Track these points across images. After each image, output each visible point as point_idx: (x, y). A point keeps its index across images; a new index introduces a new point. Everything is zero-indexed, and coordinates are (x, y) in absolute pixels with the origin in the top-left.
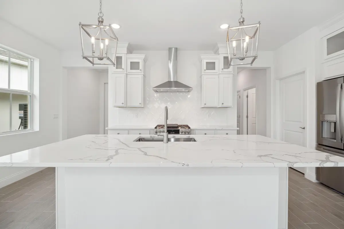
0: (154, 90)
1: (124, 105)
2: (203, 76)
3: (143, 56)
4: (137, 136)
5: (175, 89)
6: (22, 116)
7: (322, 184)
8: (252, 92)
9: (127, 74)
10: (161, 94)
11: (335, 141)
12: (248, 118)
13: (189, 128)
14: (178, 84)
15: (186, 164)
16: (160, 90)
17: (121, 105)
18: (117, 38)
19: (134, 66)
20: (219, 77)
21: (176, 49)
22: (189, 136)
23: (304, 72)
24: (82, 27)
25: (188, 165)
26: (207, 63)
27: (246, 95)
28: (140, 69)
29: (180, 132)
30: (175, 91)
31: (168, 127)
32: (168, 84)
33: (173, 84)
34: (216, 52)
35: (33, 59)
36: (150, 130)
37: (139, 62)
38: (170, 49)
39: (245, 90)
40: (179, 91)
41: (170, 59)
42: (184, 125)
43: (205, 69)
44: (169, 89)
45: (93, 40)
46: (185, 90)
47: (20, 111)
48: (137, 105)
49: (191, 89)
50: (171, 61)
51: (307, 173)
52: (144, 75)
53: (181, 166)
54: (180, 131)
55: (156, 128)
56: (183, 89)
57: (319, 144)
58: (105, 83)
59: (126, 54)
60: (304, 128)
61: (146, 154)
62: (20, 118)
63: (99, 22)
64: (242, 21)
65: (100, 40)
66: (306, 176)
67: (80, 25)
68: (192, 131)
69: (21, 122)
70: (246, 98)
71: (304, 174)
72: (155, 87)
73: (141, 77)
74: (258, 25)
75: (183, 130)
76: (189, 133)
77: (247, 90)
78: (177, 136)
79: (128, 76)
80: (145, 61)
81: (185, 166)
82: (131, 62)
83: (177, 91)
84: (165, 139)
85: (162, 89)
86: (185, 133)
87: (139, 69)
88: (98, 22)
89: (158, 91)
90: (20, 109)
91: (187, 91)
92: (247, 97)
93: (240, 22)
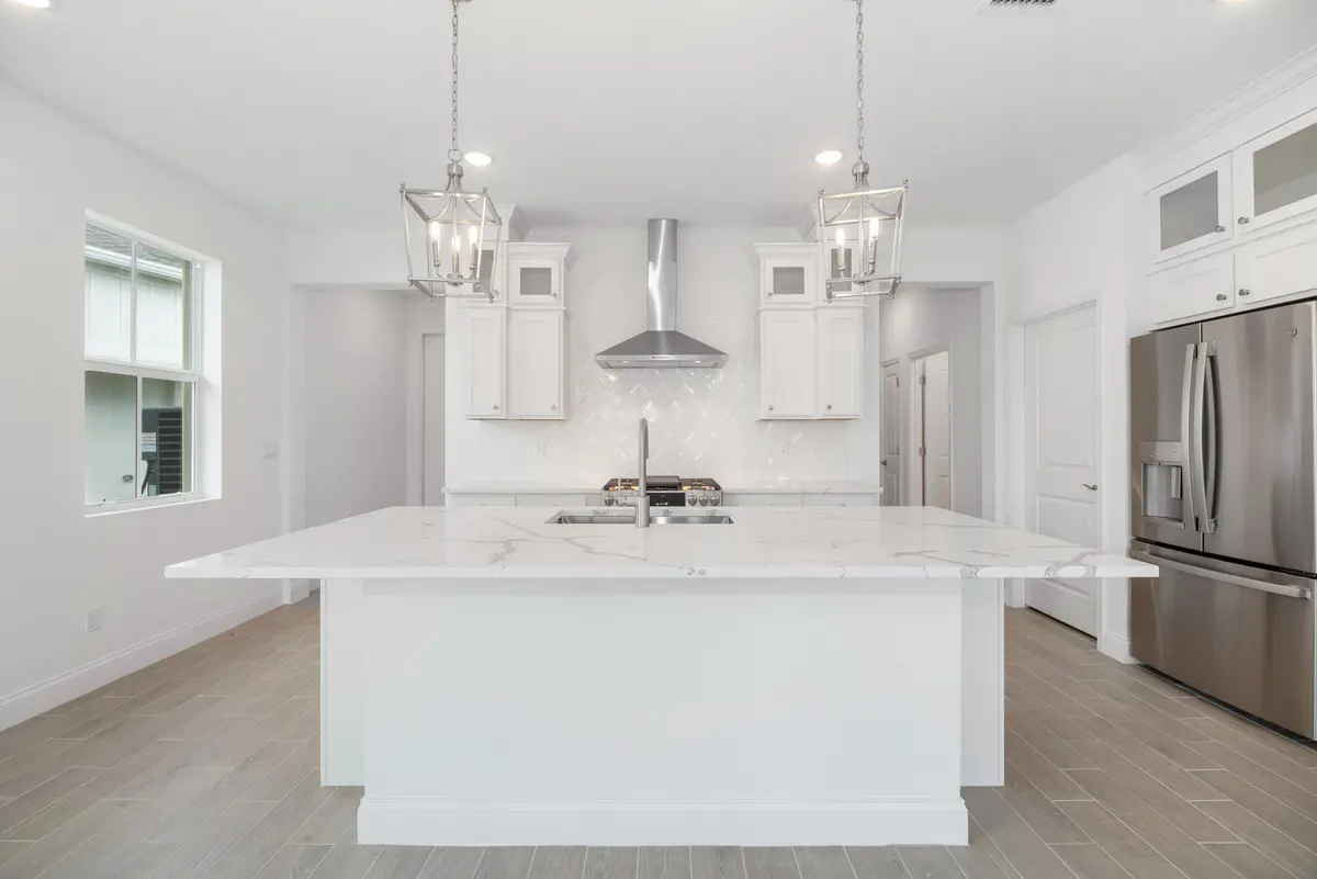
0: (598, 362)
1: (498, 412)
2: (762, 314)
3: (562, 249)
4: (553, 512)
5: (671, 357)
6: (153, 449)
7: (1151, 669)
8: (938, 365)
9: (508, 309)
10: (622, 375)
11: (1181, 525)
12: (927, 457)
13: (718, 488)
14: (680, 343)
15: (697, 569)
16: (620, 361)
17: (490, 412)
18: (500, 219)
19: (534, 280)
20: (816, 319)
21: (674, 225)
22: (714, 511)
23: (1093, 303)
24: (407, 198)
25: (702, 573)
26: (777, 271)
27: (919, 375)
28: (553, 293)
29: (687, 503)
30: (670, 364)
31: (649, 487)
32: (646, 343)
33: (663, 342)
34: (808, 234)
35: (203, 263)
36: (588, 496)
37: (548, 271)
38: (653, 225)
39: (914, 357)
40: (682, 364)
41: (652, 256)
42: (700, 481)
43: (772, 291)
44: (650, 357)
45: (435, 230)
46: (702, 361)
47: (148, 435)
48: (546, 412)
49: (723, 356)
50: (655, 263)
51: (1103, 632)
52: (565, 312)
53: (684, 574)
54: (687, 498)
55: (606, 488)
56: (696, 359)
57: (1139, 539)
58: (424, 336)
59: (505, 244)
60: (1094, 488)
61: (589, 550)
62: (145, 456)
63: (451, 176)
64: (861, 171)
65: (455, 228)
66: (1102, 646)
67: (402, 192)
68: (725, 497)
69: (149, 472)
70: (920, 386)
71: (1096, 639)
72: (605, 353)
73: (555, 319)
74: (903, 189)
75: (698, 494)
76: (715, 503)
77: (920, 357)
78: (677, 511)
79: (513, 314)
80: (569, 263)
81: (694, 575)
82: (522, 269)
83: (676, 364)
84: (641, 518)
85: (626, 359)
86: (704, 503)
87: (549, 293)
88: (447, 178)
89: (611, 364)
90: (146, 429)
91: (712, 364)
92: (924, 380)
93: (856, 175)
